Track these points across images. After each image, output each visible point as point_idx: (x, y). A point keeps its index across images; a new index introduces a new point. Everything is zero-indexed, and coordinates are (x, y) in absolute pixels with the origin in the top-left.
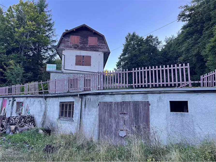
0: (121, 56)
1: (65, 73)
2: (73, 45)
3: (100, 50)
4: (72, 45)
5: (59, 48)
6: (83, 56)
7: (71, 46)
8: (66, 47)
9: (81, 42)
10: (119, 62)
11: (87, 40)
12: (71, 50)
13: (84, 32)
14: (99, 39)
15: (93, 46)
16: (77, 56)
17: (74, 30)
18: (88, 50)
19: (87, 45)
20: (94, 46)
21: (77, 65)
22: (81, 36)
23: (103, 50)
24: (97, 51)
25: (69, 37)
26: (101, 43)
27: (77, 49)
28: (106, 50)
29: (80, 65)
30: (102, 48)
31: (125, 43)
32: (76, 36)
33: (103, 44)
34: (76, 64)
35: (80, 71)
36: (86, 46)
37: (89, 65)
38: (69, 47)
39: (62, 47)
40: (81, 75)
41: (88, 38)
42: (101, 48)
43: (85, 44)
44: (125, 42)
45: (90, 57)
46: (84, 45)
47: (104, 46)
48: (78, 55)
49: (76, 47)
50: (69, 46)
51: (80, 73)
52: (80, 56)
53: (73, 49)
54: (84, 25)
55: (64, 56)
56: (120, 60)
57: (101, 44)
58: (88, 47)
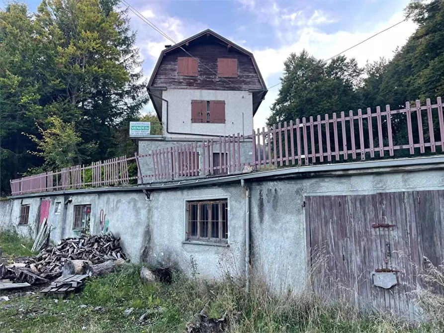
0: (275, 105)
1: (170, 139)
2: (184, 79)
3: (244, 86)
4: (181, 77)
5: (155, 85)
6: (208, 102)
7: (181, 81)
8: (170, 83)
9: (201, 71)
10: (271, 117)
11: (214, 65)
12: (181, 90)
13: (209, 49)
14: (240, 63)
15: (228, 79)
16: (194, 103)
17: (187, 45)
18: (218, 88)
19: (215, 78)
20: (231, 79)
21: (195, 122)
22: (201, 57)
23: (252, 87)
24: (239, 89)
25: (175, 60)
26: (245, 71)
27: (192, 87)
28: (257, 87)
29: (202, 122)
30: (248, 83)
31: (285, 76)
32: (190, 59)
33: (250, 72)
34: (194, 120)
35: (203, 135)
36: (212, 78)
37: (222, 120)
38: (175, 82)
39: (162, 83)
41: (216, 60)
43: (211, 75)
44: (285, 74)
45: (222, 104)
46: (209, 78)
47: (253, 76)
48: (195, 99)
49: (192, 83)
50: (176, 80)
52: (202, 102)
53: (186, 87)
54: (208, 31)
55: (166, 103)
56: (274, 114)
57: (246, 74)
58: (217, 82)
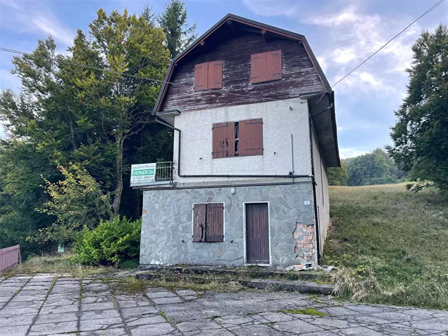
0: (405, 106)
1: (182, 186)
2: (202, 95)
3: (293, 91)
4: (200, 93)
5: (165, 110)
6: (237, 124)
7: (199, 98)
8: (185, 103)
9: (227, 79)
10: (398, 125)
11: (246, 66)
12: (199, 112)
13: (236, 45)
14: (286, 55)
15: (267, 84)
16: (216, 128)
17: (202, 44)
18: (252, 100)
19: (247, 86)
20: (272, 84)
21: (218, 157)
22: (226, 58)
23: (305, 89)
24: (284, 97)
25: (191, 70)
26: (294, 66)
27: (215, 105)
28: (316, 88)
29: (227, 156)
30: (301, 84)
31: (414, 65)
32: (212, 64)
33: (304, 66)
34: (216, 154)
35: (228, 176)
36: (243, 87)
37: (258, 150)
38: (191, 101)
39: (174, 105)
40: (233, 190)
41: (248, 59)
42: (295, 85)
43: (241, 81)
44: (414, 63)
45: (257, 124)
46: (238, 87)
47: (307, 72)
48: (219, 121)
49: (213, 99)
50: (192, 99)
51: (227, 182)
52: (227, 124)
53: (205, 106)
54: (229, 16)
55: (178, 132)
56: (402, 120)
57: (296, 70)
58: (251, 90)
